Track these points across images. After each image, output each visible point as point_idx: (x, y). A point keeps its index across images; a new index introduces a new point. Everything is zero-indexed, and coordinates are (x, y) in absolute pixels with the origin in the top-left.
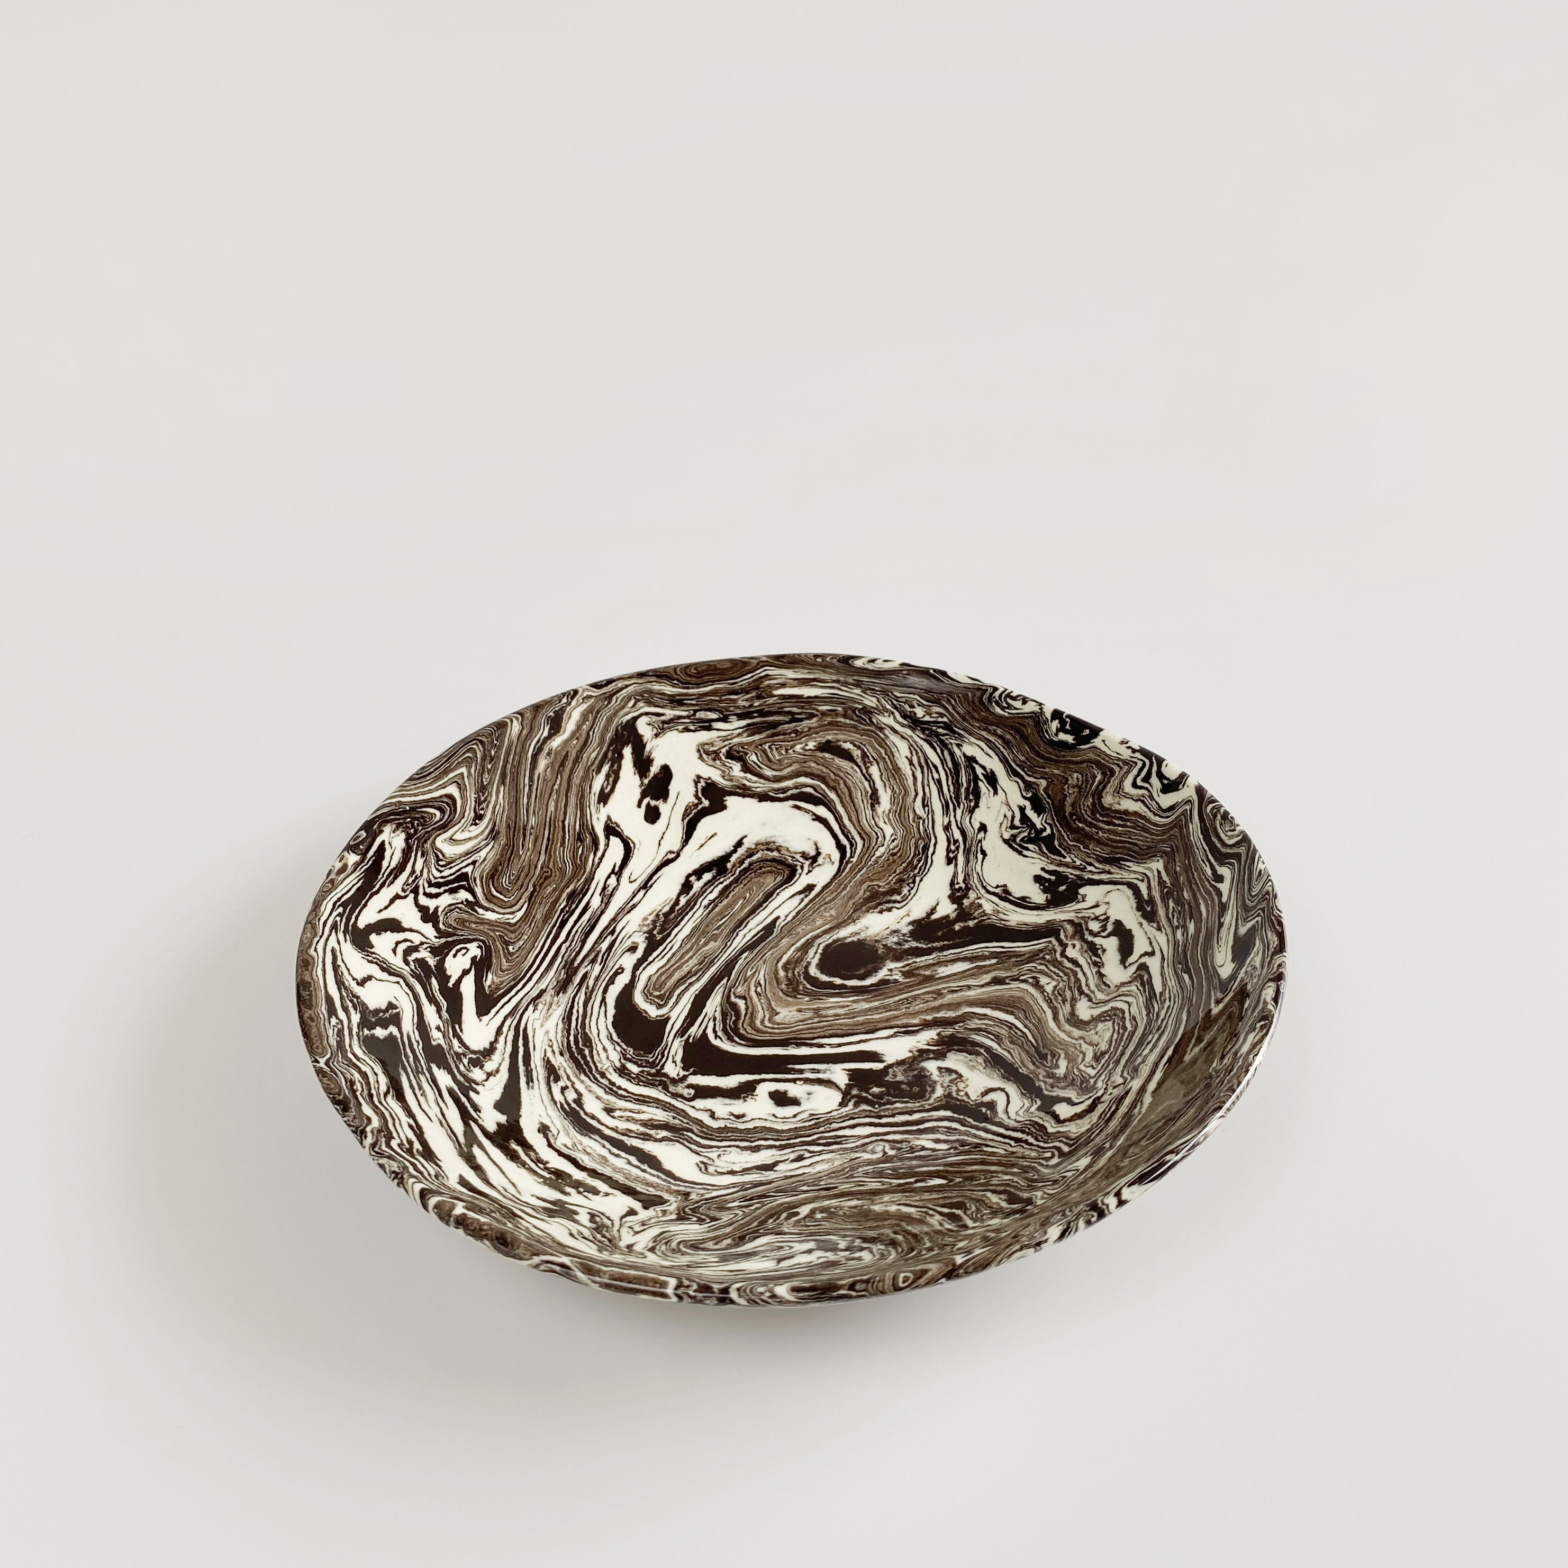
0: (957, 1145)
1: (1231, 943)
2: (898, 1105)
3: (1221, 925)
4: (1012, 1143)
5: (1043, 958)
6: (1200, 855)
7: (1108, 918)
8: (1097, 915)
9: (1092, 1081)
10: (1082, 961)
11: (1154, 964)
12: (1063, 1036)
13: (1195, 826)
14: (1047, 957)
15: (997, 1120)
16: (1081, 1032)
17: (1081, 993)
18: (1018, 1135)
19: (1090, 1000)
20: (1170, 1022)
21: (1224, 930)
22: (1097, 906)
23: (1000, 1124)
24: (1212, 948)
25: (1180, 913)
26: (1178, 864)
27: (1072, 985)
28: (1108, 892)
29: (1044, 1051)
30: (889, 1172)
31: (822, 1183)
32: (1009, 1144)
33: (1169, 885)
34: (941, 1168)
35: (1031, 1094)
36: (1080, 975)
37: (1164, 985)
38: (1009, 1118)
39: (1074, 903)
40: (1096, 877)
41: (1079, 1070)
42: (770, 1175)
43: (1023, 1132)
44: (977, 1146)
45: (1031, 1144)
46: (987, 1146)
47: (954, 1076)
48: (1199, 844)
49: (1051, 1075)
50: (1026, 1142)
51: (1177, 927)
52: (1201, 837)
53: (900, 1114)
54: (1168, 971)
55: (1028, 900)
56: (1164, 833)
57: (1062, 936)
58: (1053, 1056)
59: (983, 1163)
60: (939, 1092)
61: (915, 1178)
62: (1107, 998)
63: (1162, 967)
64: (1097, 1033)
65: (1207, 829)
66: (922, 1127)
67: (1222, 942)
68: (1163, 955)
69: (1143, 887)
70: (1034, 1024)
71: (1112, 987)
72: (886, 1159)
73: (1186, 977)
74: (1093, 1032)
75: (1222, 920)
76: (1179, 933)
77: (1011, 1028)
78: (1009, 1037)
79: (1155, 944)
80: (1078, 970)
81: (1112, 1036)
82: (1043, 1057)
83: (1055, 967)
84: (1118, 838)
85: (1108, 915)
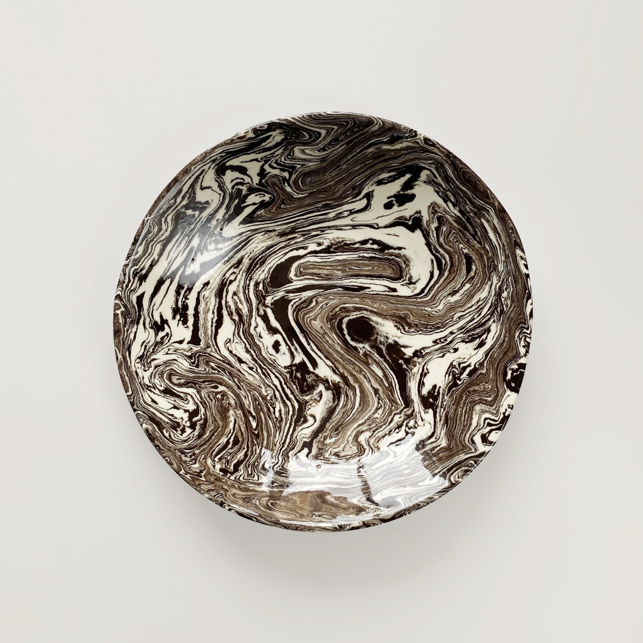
0: (279, 419)
1: (393, 495)
2: (295, 387)
3: (405, 486)
4: (283, 441)
5: (392, 406)
6: (446, 464)
7: (416, 428)
8: (418, 422)
9: (322, 458)
10: (392, 424)
11: (390, 459)
12: (349, 433)
13: (463, 457)
14: (393, 408)
15: (297, 428)
16: (351, 440)
17: (374, 431)
18: (288, 440)
19: (370, 437)
20: (354, 479)
21: (403, 489)
22: (422, 420)
23: (294, 430)
24: (393, 486)
25: (417, 463)
26: (443, 454)
27: (379, 425)
28: (430, 423)
29: (340, 429)
30: (257, 403)
31: (242, 384)
32: (282, 440)
33: (433, 452)
34: (264, 421)
35: (314, 434)
36: (384, 427)
37: (376, 469)
38: (298, 432)
39: (423, 409)
40: (438, 415)
41: (328, 449)
42: (237, 365)
43: (289, 443)
44: (280, 428)
45: (281, 449)
46: (280, 432)
47: (318, 399)
48: (453, 461)
49: (325, 438)
50: (283, 446)
51: (408, 464)
52: (456, 462)
53: (291, 390)
54: (384, 468)
55: (423, 386)
56: (460, 442)
57: (405, 410)
58: (337, 434)
59: (269, 436)
60: (307, 398)
61: (255, 415)
62: (371, 445)
63: (386, 465)
64: (351, 448)
65: (460, 464)
66: (287, 401)
67: (396, 490)
68: (393, 462)
69: (433, 440)
70: (355, 417)
71: (377, 444)
72: (264, 398)
73: (380, 477)
74: (351, 445)
75: (408, 486)
76: (406, 466)
77: (351, 409)
78: (346, 410)
79: (401, 456)
80: (387, 424)
81: (348, 455)
82: (337, 429)
83: (388, 413)
84: (458, 419)
85: (418, 428)
